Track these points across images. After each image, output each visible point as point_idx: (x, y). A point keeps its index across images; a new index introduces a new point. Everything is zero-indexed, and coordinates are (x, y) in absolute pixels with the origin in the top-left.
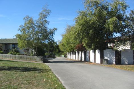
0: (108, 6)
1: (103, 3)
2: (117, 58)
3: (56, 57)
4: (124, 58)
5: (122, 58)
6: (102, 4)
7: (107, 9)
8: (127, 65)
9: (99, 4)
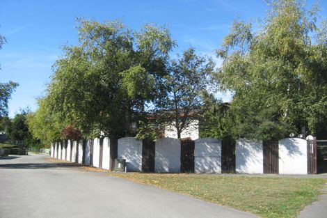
0: (132, 39)
1: (120, 34)
2: (147, 157)
3: (29, 153)
4: (161, 159)
5: (156, 158)
6: (118, 35)
7: (129, 46)
8: (167, 173)
9: (110, 34)
